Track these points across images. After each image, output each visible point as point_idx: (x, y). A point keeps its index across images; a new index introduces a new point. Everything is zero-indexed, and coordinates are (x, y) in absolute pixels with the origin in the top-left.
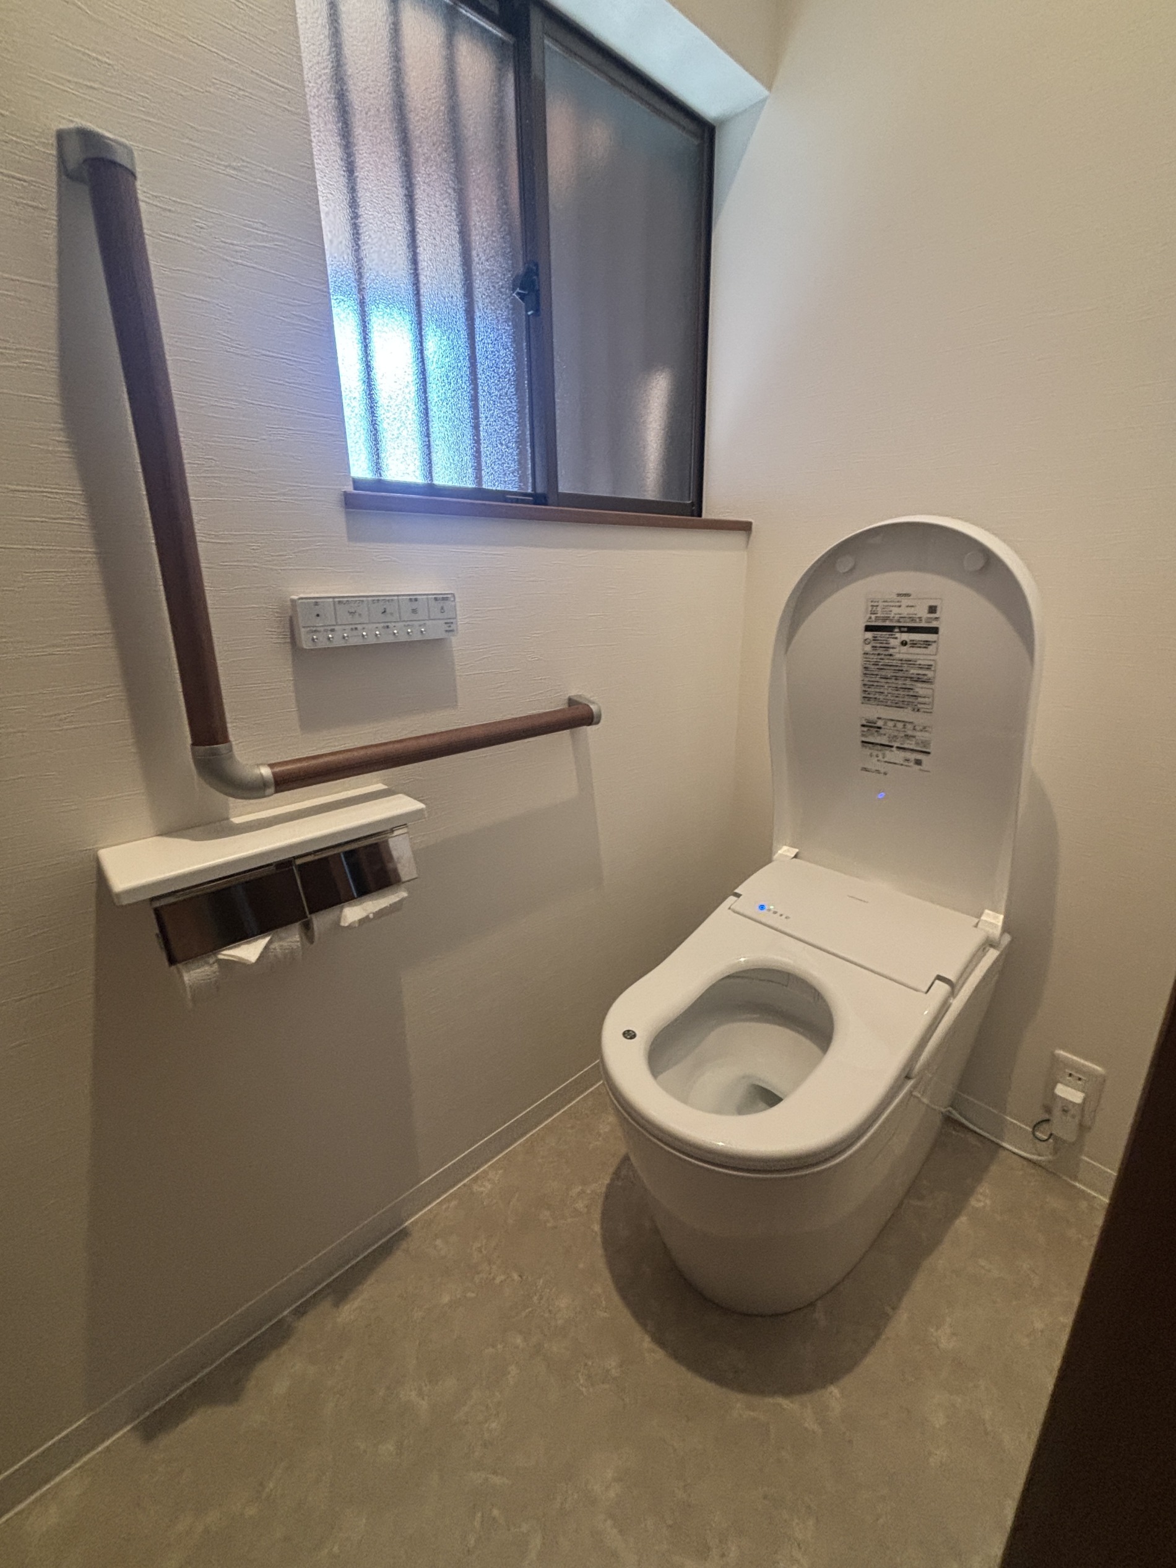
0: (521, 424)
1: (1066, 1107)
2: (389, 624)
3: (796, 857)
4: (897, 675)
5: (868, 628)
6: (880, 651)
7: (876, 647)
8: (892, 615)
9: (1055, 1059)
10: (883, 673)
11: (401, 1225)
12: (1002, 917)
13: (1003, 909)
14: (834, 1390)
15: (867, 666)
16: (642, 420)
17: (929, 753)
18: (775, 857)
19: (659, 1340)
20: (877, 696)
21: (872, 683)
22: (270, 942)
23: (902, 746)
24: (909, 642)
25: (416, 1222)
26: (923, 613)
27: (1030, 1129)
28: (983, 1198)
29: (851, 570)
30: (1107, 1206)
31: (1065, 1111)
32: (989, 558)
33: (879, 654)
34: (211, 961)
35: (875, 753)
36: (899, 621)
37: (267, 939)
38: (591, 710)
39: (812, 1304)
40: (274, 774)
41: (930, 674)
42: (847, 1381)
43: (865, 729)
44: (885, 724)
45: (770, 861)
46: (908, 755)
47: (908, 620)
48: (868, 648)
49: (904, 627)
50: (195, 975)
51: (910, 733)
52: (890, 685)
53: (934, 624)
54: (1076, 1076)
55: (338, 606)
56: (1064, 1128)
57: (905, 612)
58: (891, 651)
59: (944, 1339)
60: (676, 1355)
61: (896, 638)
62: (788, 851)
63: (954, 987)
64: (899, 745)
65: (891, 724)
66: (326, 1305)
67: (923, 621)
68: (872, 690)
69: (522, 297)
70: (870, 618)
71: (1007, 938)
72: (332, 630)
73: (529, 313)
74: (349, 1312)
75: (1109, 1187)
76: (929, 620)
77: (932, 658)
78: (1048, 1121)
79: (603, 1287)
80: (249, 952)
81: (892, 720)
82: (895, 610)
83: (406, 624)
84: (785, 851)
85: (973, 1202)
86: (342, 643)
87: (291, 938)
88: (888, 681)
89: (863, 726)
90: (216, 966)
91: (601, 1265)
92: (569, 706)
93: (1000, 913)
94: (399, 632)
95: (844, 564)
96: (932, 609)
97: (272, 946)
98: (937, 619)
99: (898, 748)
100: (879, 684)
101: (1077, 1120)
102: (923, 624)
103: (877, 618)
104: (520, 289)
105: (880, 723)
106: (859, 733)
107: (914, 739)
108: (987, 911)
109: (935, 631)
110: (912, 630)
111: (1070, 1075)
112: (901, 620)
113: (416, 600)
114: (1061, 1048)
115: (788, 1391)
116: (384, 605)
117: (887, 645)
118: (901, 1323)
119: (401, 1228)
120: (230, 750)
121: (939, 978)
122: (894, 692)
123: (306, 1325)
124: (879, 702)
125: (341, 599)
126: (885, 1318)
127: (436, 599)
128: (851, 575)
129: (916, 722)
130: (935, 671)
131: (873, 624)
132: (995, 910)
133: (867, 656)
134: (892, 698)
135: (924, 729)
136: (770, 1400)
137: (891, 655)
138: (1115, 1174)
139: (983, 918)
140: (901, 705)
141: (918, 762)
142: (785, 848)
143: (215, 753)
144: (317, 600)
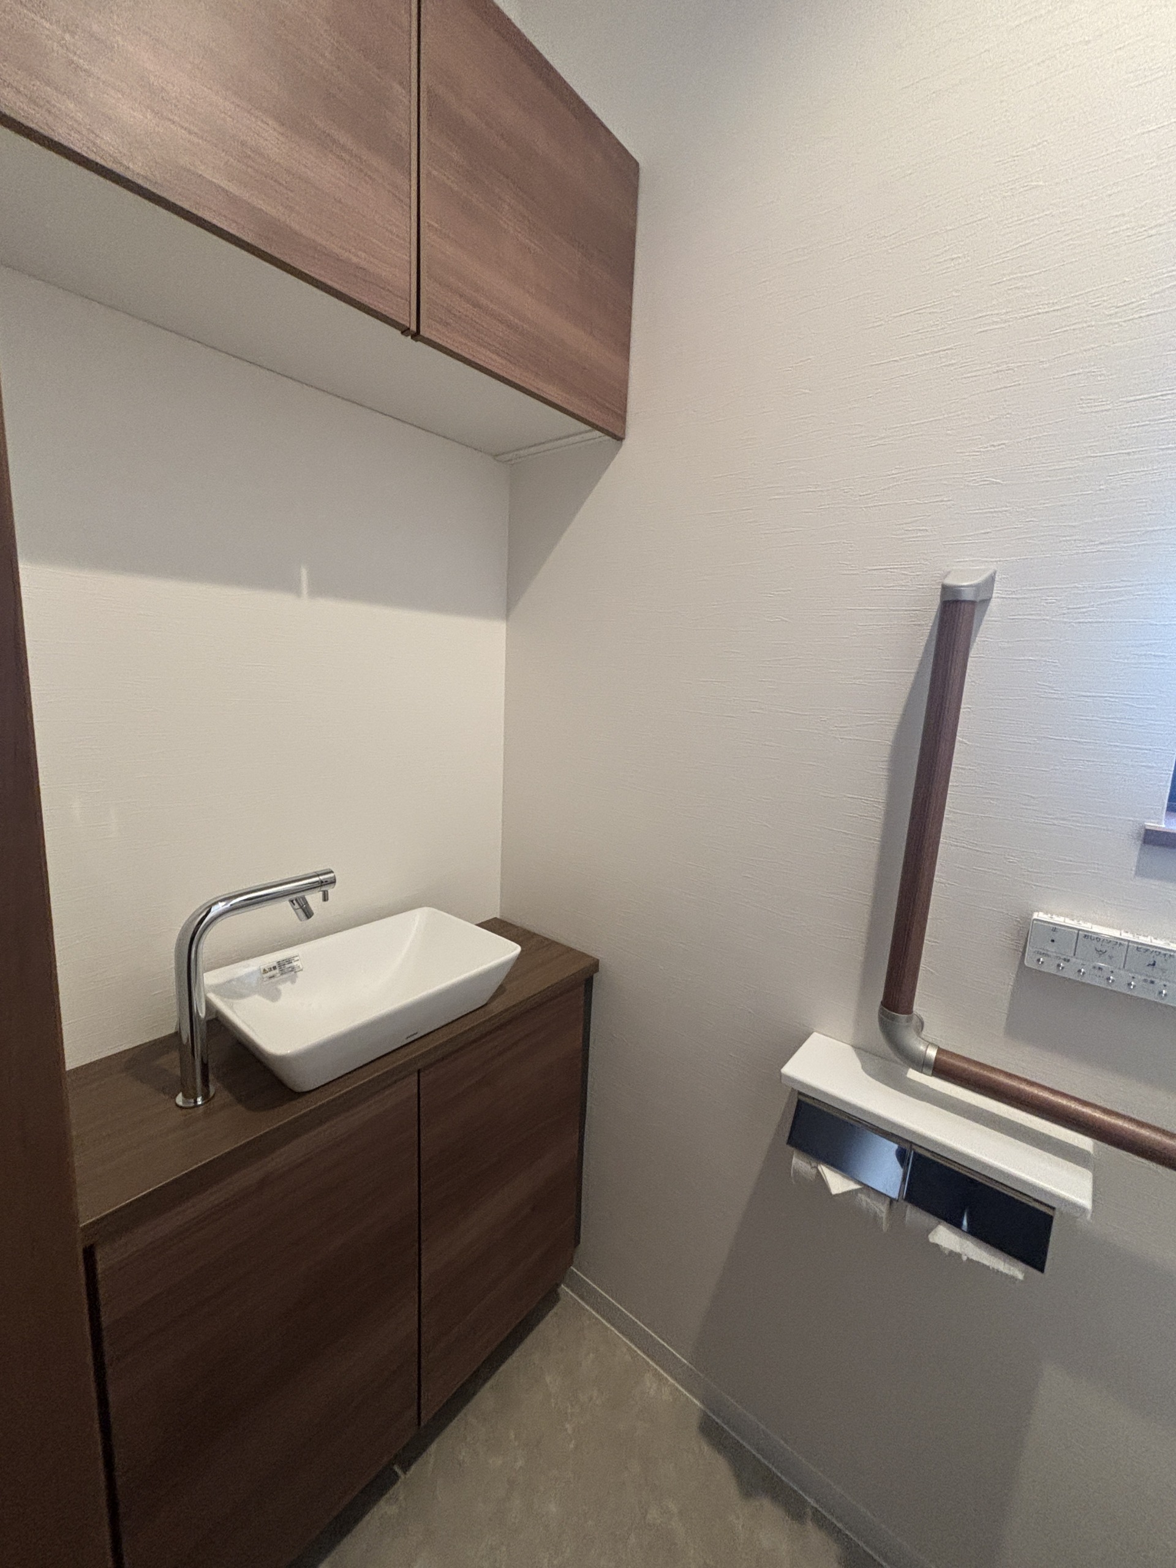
22: (858, 1190)
34: (813, 1165)
37: (858, 1186)
40: (936, 1058)
50: (800, 1165)
55: (1081, 939)
72: (1067, 961)
80: (837, 1182)
94: (1170, 994)
125: (1088, 934)
144: (1057, 927)
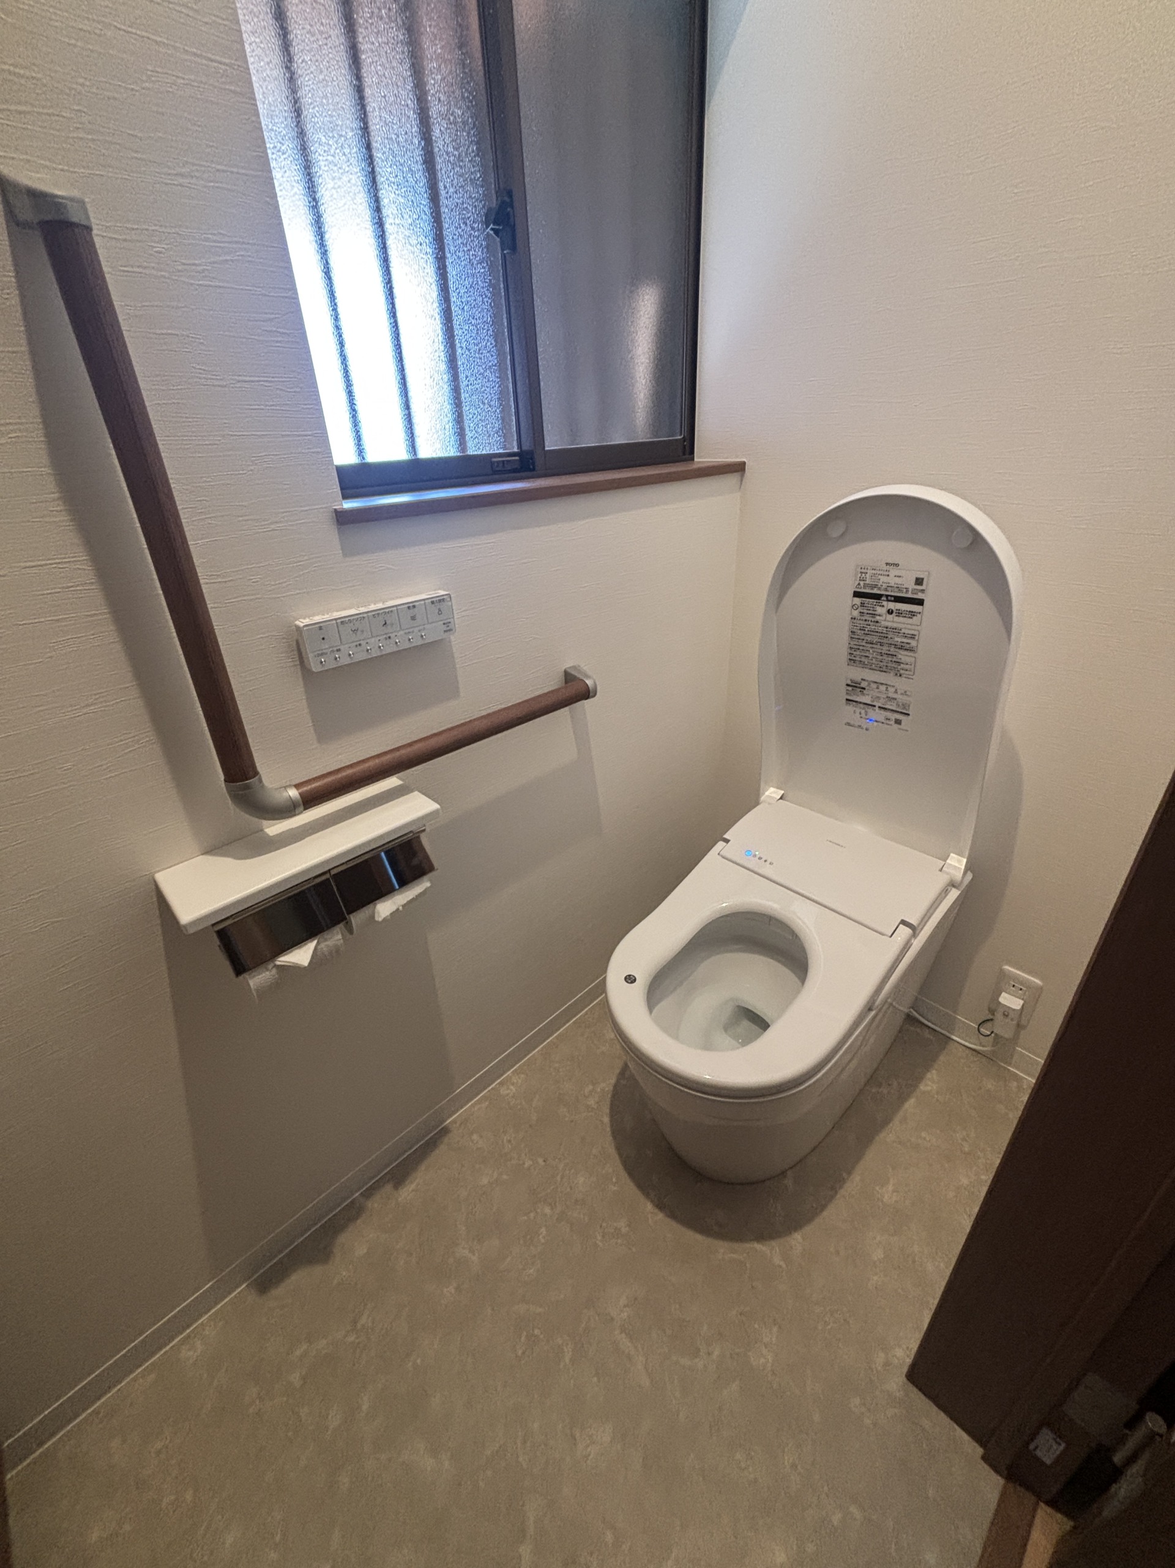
0: (502, 378)
1: (1007, 1012)
2: (390, 635)
3: (781, 798)
4: (882, 641)
5: (857, 594)
6: (867, 617)
7: (863, 613)
8: (881, 583)
9: (1002, 972)
10: (869, 638)
11: (442, 1124)
12: (965, 860)
13: (967, 854)
14: (797, 1236)
15: (854, 630)
16: (630, 356)
17: (908, 715)
18: (762, 798)
19: (660, 1206)
20: (863, 659)
21: (858, 647)
22: (318, 943)
23: (884, 706)
24: (895, 611)
25: (454, 1122)
26: (911, 585)
27: (977, 1027)
28: (931, 1083)
29: (843, 535)
30: (1033, 1086)
31: (1006, 1015)
32: (976, 539)
33: (866, 620)
34: (270, 966)
35: (858, 711)
36: (886, 590)
37: (315, 942)
38: (587, 685)
39: (783, 1173)
40: (300, 794)
41: (913, 643)
42: (808, 1229)
43: (850, 688)
44: (869, 685)
45: (757, 803)
46: (889, 714)
47: (896, 590)
48: (856, 613)
49: (891, 596)
50: (258, 979)
51: (891, 695)
52: (876, 650)
53: (920, 596)
54: (1020, 986)
55: (341, 627)
56: (1002, 1027)
57: (893, 581)
58: (878, 618)
59: (888, 1194)
60: (672, 1216)
61: (883, 606)
62: (774, 792)
63: (915, 930)
64: (880, 705)
65: (874, 686)
66: (388, 1188)
67: (910, 592)
68: (858, 653)
69: (496, 232)
70: (859, 584)
71: (969, 876)
72: (338, 650)
73: (505, 252)
74: (407, 1193)
75: (1037, 1070)
76: (915, 591)
77: (916, 628)
78: (992, 1020)
79: (614, 1167)
80: (301, 956)
81: (876, 682)
82: (883, 579)
83: (407, 631)
84: (772, 793)
85: (922, 1087)
86: (348, 661)
87: (335, 937)
88: (874, 646)
89: (848, 685)
90: (274, 971)
91: (612, 1150)
92: (566, 682)
93: (964, 857)
94: (401, 640)
95: (836, 530)
96: (919, 581)
97: (319, 947)
98: (923, 591)
99: (879, 707)
100: (864, 648)
101: (1015, 1022)
102: (909, 595)
103: (865, 586)
104: (494, 225)
105: (864, 684)
106: (844, 692)
107: (895, 702)
108: (952, 855)
109: (920, 602)
110: (898, 600)
111: (1014, 986)
112: (889, 589)
113: (414, 606)
114: (1007, 964)
115: (761, 1237)
116: (384, 618)
117: (873, 613)
118: (854, 1184)
119: (443, 1126)
120: (260, 781)
121: (903, 922)
122: (878, 657)
123: (374, 1204)
124: (863, 665)
125: (343, 620)
126: (841, 1181)
127: (433, 603)
128: (843, 541)
129: (897, 685)
130: (918, 640)
131: (863, 590)
132: (960, 854)
133: (855, 621)
134: (876, 663)
135: (905, 693)
136: (747, 1245)
137: (877, 622)
138: (1043, 1062)
139: (948, 861)
140: (884, 669)
141: (898, 722)
142: (772, 789)
143: (248, 787)
144: (321, 625)
